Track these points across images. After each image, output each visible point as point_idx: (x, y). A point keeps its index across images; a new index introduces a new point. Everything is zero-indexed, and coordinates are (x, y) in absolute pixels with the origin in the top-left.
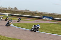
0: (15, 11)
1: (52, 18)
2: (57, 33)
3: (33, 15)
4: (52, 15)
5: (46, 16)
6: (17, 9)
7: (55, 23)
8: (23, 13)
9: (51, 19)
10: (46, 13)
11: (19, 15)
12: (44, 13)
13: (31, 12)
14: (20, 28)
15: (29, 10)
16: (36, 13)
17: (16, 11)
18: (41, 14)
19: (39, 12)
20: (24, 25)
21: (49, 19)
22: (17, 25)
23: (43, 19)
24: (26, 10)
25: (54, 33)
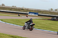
0: (2, 7)
1: (38, 14)
2: (42, 29)
3: (19, 11)
4: (38, 11)
5: (32, 12)
6: (4, 5)
7: (40, 19)
8: (10, 10)
9: (36, 15)
10: (32, 10)
12: (30, 9)
13: (18, 8)
15: (16, 7)
16: (22, 9)
17: (4, 8)
18: (27, 10)
19: (26, 8)
20: (11, 20)
21: (35, 15)
23: (29, 14)
24: (12, 6)
25: (40, 28)
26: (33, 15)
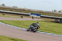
0: (3, 8)
2: (44, 31)
4: (40, 12)
5: (34, 13)
6: (4, 5)
7: (43, 21)
8: (11, 10)
9: (39, 16)
10: (34, 11)
11: (6, 11)
12: (32, 10)
13: (19, 9)
14: (7, 25)
15: (17, 7)
16: (24, 10)
17: (4, 8)
18: (29, 11)
19: (27, 9)
21: (37, 16)
22: (4, 22)
23: (31, 16)
24: (13, 7)
26: (36, 16)
